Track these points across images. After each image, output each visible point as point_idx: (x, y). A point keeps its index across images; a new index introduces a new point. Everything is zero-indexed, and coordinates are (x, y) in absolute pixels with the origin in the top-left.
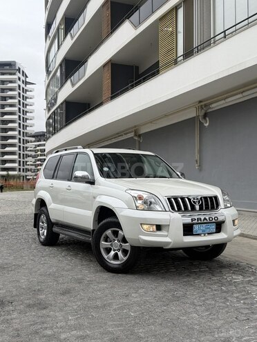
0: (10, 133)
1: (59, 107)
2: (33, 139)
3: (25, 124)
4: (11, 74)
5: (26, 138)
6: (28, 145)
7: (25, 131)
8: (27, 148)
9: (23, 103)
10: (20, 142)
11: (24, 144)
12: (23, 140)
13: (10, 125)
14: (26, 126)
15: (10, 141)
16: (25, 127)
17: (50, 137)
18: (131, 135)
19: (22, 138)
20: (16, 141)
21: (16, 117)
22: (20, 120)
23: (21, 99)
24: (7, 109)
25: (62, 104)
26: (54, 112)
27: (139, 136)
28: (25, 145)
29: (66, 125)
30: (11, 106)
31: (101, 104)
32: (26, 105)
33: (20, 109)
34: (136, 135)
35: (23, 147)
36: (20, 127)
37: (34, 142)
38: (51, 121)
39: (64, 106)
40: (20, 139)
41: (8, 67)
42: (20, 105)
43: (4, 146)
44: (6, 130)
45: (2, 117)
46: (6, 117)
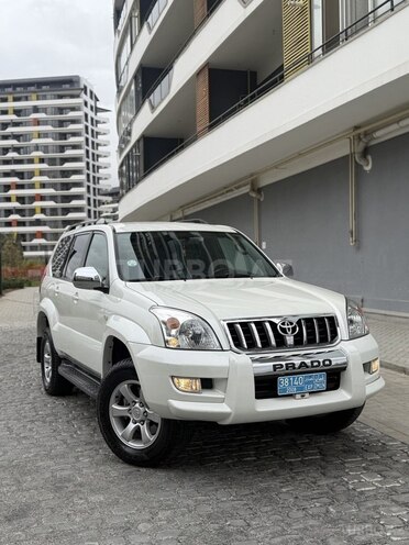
0: (74, 191)
1: (134, 146)
2: (110, 199)
3: (97, 175)
4: (72, 96)
5: (99, 198)
6: (102, 208)
7: (97, 186)
8: (100, 213)
9: (93, 143)
10: (89, 204)
11: (95, 206)
12: (95, 200)
13: (74, 178)
14: (99, 179)
15: (75, 203)
16: (96, 180)
17: (123, 195)
18: (246, 189)
19: (92, 197)
20: (83, 203)
21: (81, 165)
22: (88, 169)
23: (89, 136)
24: (69, 153)
25: (138, 141)
26: (128, 155)
27: (259, 191)
28: (98, 209)
29: (145, 176)
30: (75, 147)
31: (195, 139)
32: (98, 145)
33: (87, 152)
34: (253, 190)
35: (95, 212)
36: (89, 181)
37: (112, 202)
38: (124, 168)
39: (141, 144)
40: (89, 199)
41: (67, 86)
42: (87, 145)
43: (66, 211)
44: (67, 186)
45: (62, 164)
46: (68, 166)
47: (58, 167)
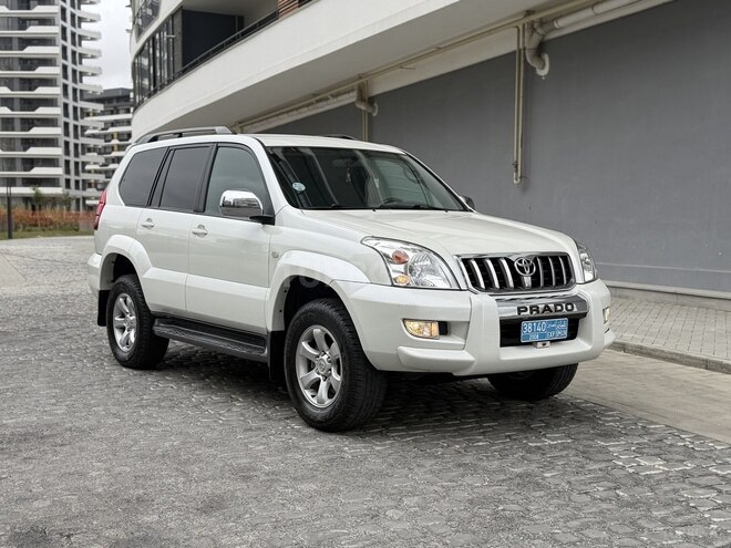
0: (42, 91)
1: (166, 22)
2: (100, 107)
3: (79, 68)
5: (81, 104)
6: (87, 121)
7: (79, 86)
8: (84, 129)
9: (73, 16)
10: (66, 115)
11: (76, 118)
12: (75, 109)
13: (42, 71)
14: (82, 74)
15: (42, 111)
16: (78, 76)
17: (142, 102)
18: (351, 98)
19: (71, 104)
20: (56, 111)
21: (55, 50)
22: (65, 57)
23: (68, 6)
25: (172, 16)
26: (153, 37)
27: (371, 101)
28: (81, 123)
29: (185, 72)
30: (43, 21)
31: (273, 17)
32: (81, 20)
33: (64, 30)
34: (361, 99)
35: (76, 127)
36: (65, 77)
37: (103, 113)
38: (145, 62)
39: (178, 20)
40: (66, 106)
42: (64, 19)
43: (28, 123)
44: (30, 84)
45: (22, 48)
46: (31, 51)
47: (15, 53)
